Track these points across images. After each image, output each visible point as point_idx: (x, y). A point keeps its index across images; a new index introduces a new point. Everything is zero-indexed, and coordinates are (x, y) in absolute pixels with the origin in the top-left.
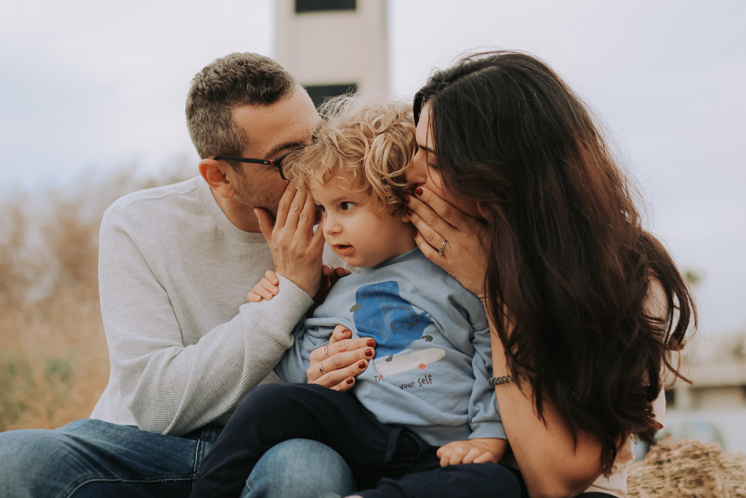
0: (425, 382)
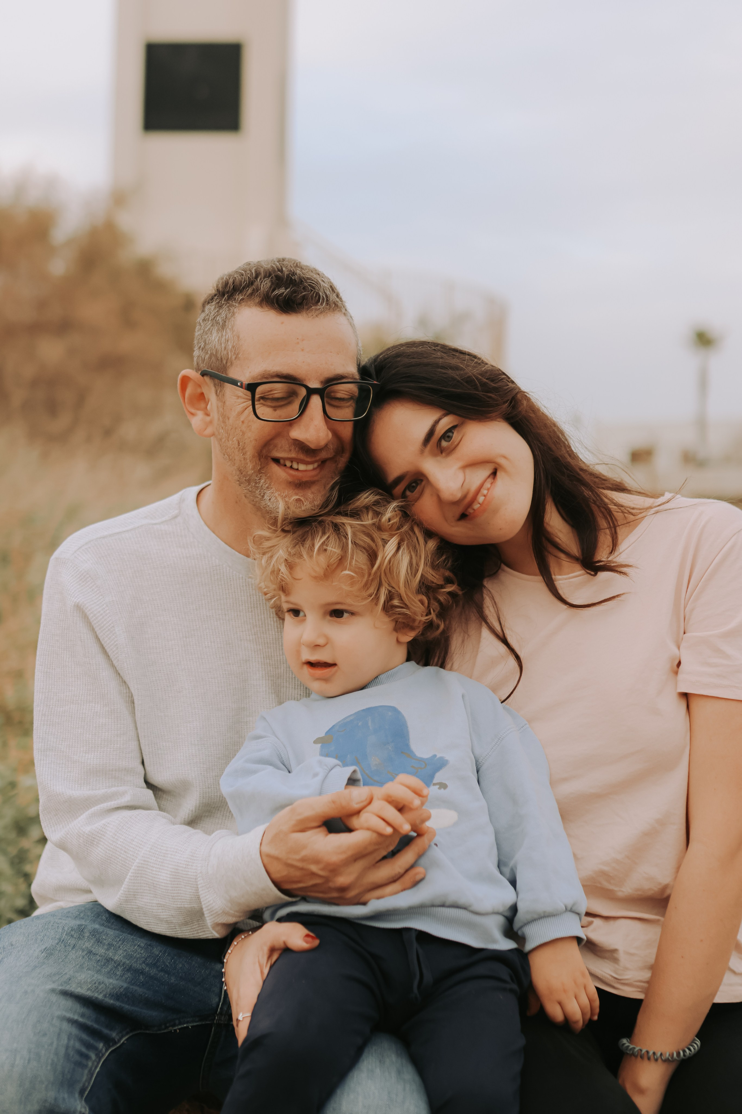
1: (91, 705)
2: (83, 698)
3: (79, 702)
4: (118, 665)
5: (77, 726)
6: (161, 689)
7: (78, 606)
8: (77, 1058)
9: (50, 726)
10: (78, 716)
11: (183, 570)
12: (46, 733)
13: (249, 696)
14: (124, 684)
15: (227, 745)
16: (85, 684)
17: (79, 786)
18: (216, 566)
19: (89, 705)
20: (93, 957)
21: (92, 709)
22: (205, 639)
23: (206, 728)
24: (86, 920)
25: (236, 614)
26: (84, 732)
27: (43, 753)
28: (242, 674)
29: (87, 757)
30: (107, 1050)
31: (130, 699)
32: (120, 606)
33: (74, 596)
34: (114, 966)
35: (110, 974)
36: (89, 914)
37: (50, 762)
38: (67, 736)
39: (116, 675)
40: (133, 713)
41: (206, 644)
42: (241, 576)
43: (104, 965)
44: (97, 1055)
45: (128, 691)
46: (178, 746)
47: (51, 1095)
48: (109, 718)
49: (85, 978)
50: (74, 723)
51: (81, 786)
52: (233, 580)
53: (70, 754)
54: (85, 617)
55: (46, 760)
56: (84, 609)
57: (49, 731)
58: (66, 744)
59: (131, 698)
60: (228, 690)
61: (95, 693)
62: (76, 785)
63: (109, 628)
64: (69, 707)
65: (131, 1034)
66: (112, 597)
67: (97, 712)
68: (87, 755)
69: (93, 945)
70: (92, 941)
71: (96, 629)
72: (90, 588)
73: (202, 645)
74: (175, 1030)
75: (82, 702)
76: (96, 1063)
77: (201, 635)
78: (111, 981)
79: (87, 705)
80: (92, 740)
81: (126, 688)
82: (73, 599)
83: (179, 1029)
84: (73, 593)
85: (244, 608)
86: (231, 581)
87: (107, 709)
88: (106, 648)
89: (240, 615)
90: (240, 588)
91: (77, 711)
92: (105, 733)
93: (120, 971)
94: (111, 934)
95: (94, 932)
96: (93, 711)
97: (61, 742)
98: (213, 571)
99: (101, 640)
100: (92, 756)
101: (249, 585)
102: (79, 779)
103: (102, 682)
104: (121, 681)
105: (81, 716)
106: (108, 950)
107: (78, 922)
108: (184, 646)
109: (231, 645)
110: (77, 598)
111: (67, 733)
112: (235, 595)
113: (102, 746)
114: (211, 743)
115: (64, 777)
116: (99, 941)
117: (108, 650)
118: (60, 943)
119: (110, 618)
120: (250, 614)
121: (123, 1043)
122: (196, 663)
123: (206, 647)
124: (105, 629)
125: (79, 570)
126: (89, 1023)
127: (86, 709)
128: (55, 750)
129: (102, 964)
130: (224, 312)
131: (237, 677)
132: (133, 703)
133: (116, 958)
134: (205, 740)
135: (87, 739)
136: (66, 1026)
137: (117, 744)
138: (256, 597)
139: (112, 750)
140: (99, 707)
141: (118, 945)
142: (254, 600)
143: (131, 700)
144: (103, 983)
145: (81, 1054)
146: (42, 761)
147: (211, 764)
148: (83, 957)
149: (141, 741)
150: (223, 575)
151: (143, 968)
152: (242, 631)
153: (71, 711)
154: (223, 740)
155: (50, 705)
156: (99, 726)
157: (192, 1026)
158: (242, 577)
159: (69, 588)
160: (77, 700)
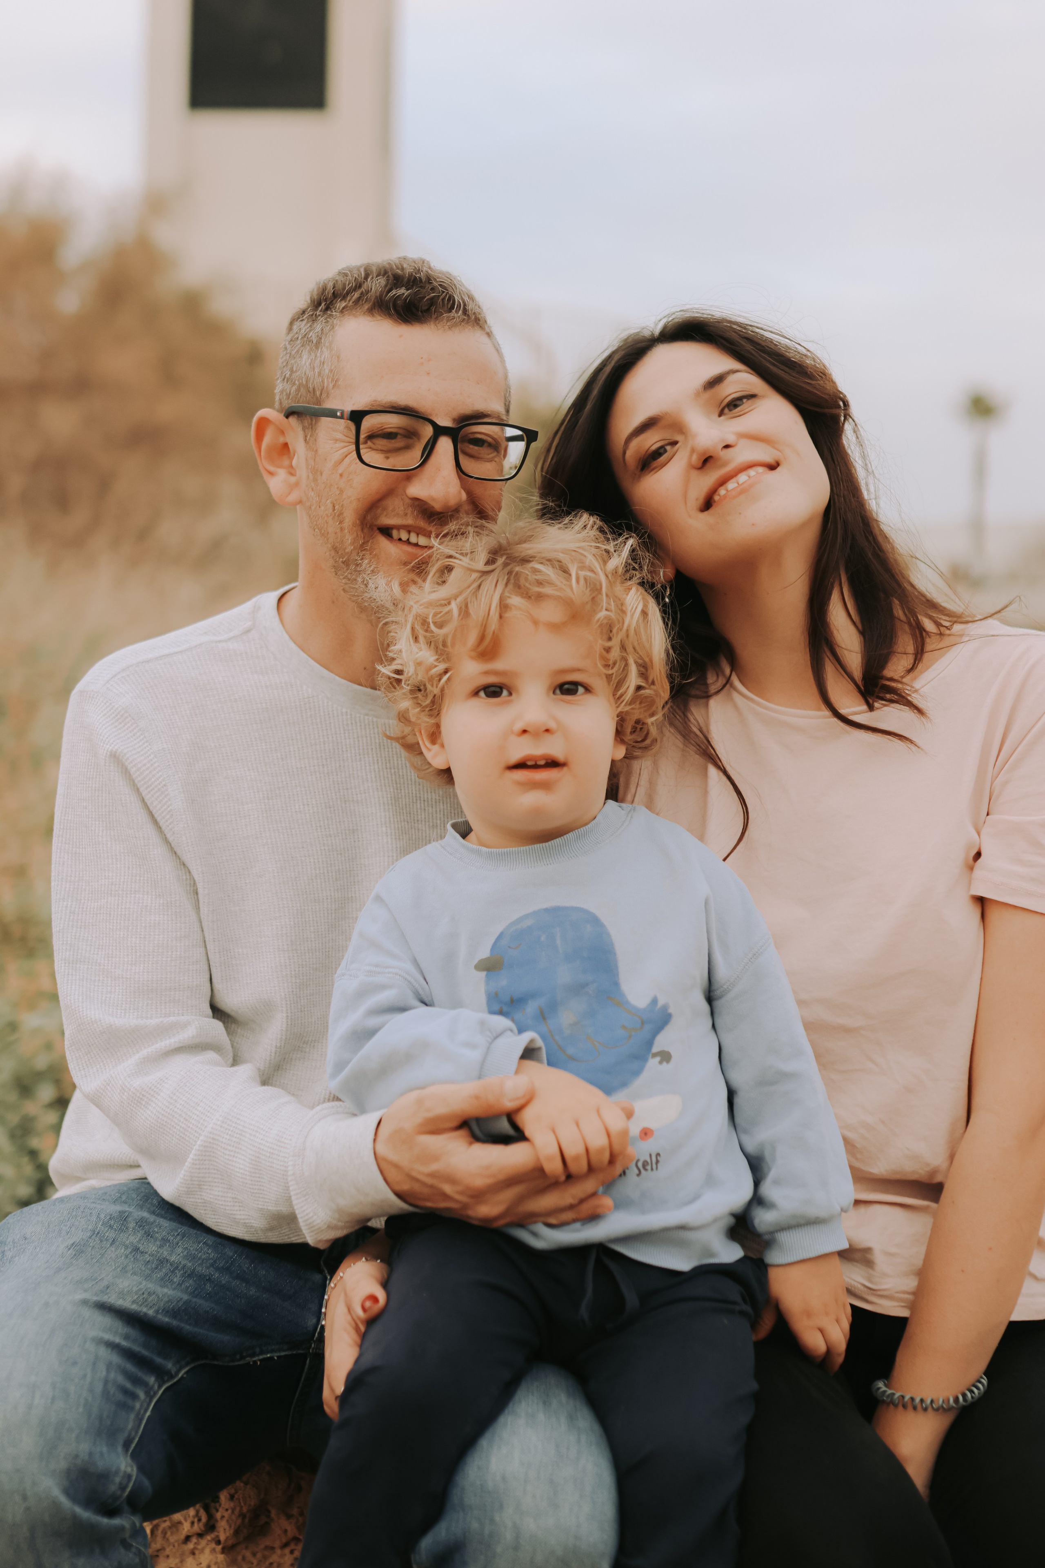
1: (137, 896)
2: (125, 886)
3: (120, 892)
4: (174, 840)
6: (235, 873)
7: (115, 756)
8: (120, 1397)
9: (81, 928)
10: (119, 913)
11: (261, 703)
12: (75, 938)
13: (358, 882)
14: (182, 867)
15: (327, 950)
16: (129, 868)
17: (123, 1012)
18: (309, 697)
19: (135, 897)
20: (140, 1257)
21: (139, 903)
22: (294, 800)
23: (299, 927)
24: (130, 1205)
25: (338, 765)
26: (128, 935)
27: (71, 965)
28: (348, 850)
29: (133, 971)
30: (160, 1387)
31: (192, 889)
32: (173, 757)
33: (109, 742)
34: (170, 1270)
35: (164, 1281)
36: (134, 1196)
37: (81, 977)
38: (104, 941)
39: (171, 854)
40: (197, 908)
41: (297, 807)
42: (344, 710)
43: (156, 1268)
44: (147, 1393)
45: (188, 877)
46: (259, 953)
47: (84, 1448)
48: (164, 914)
49: (129, 1286)
50: (114, 923)
51: (125, 1013)
52: (334, 716)
53: (109, 968)
54: (126, 772)
55: (76, 975)
56: (123, 760)
57: (80, 936)
58: (103, 953)
59: (194, 886)
60: (328, 872)
61: (144, 880)
62: (119, 1011)
63: (159, 787)
64: (105, 901)
65: (192, 1365)
66: (162, 743)
67: (147, 906)
68: (133, 968)
69: (140, 1240)
70: (139, 1235)
71: (141, 789)
72: (131, 732)
73: (291, 809)
74: (255, 1362)
75: (125, 893)
76: (145, 1405)
77: (289, 795)
78: (165, 1290)
79: (131, 897)
80: (141, 946)
81: (186, 873)
82: (108, 746)
83: (260, 1360)
84: (107, 738)
85: (349, 755)
86: (330, 717)
87: (161, 902)
88: (156, 816)
89: (344, 766)
90: (344, 727)
91: (118, 905)
92: (159, 935)
93: (178, 1276)
94: (164, 1226)
95: (142, 1222)
96: (140, 904)
97: (96, 950)
98: (305, 704)
99: (148, 804)
100: (141, 968)
101: (356, 723)
102: (124, 1003)
103: (153, 863)
104: (178, 863)
105: (123, 913)
106: (161, 1246)
107: (119, 1208)
108: (266, 811)
109: (332, 809)
110: (113, 745)
111: (104, 938)
112: (337, 737)
113: (155, 954)
114: (306, 949)
115: (102, 999)
116: (148, 1235)
117: (158, 819)
118: (93, 1237)
119: (160, 773)
120: (358, 763)
121: (182, 1377)
122: (283, 835)
123: (296, 811)
124: (153, 789)
125: (114, 706)
126: (137, 1348)
127: (130, 902)
128: (89, 962)
129: (154, 1266)
130: (318, 327)
131: (341, 854)
132: (197, 893)
133: (173, 1258)
134: (298, 943)
135: (133, 945)
136: (104, 1353)
137: (177, 951)
138: (367, 740)
139: (169, 959)
140: (149, 899)
141: (175, 1241)
142: (363, 743)
143: (194, 890)
144: (154, 1293)
145: (126, 1392)
146: (70, 976)
147: (305, 977)
148: (127, 1257)
149: (208, 948)
150: (319, 710)
151: (210, 1273)
152: (347, 789)
153: (108, 907)
154: (322, 943)
155: (81, 899)
156: (150, 926)
157: (278, 1357)
158: (347, 712)
159: (101, 731)
160: (117, 891)
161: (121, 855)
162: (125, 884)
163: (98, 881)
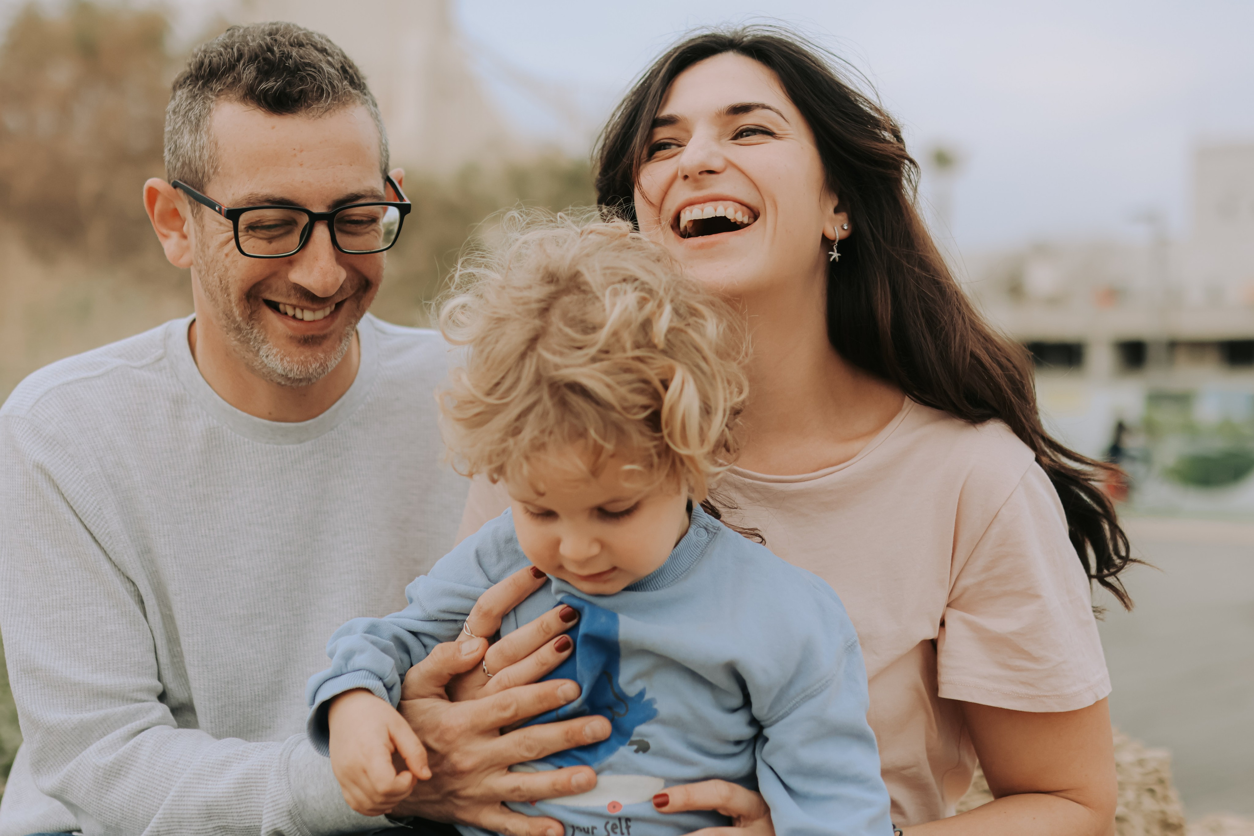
0: (618, 831)
2: (78, 600)
3: (74, 606)
5: (75, 639)
16: (79, 582)
19: (89, 609)
21: (94, 614)
26: (86, 646)
67: (102, 617)
91: (73, 618)
92: (117, 643)
96: (95, 616)
105: (79, 626)
111: (61, 651)
130: (197, 107)
160: (70, 605)
161: (69, 571)
162: (78, 597)
163: (48, 597)
